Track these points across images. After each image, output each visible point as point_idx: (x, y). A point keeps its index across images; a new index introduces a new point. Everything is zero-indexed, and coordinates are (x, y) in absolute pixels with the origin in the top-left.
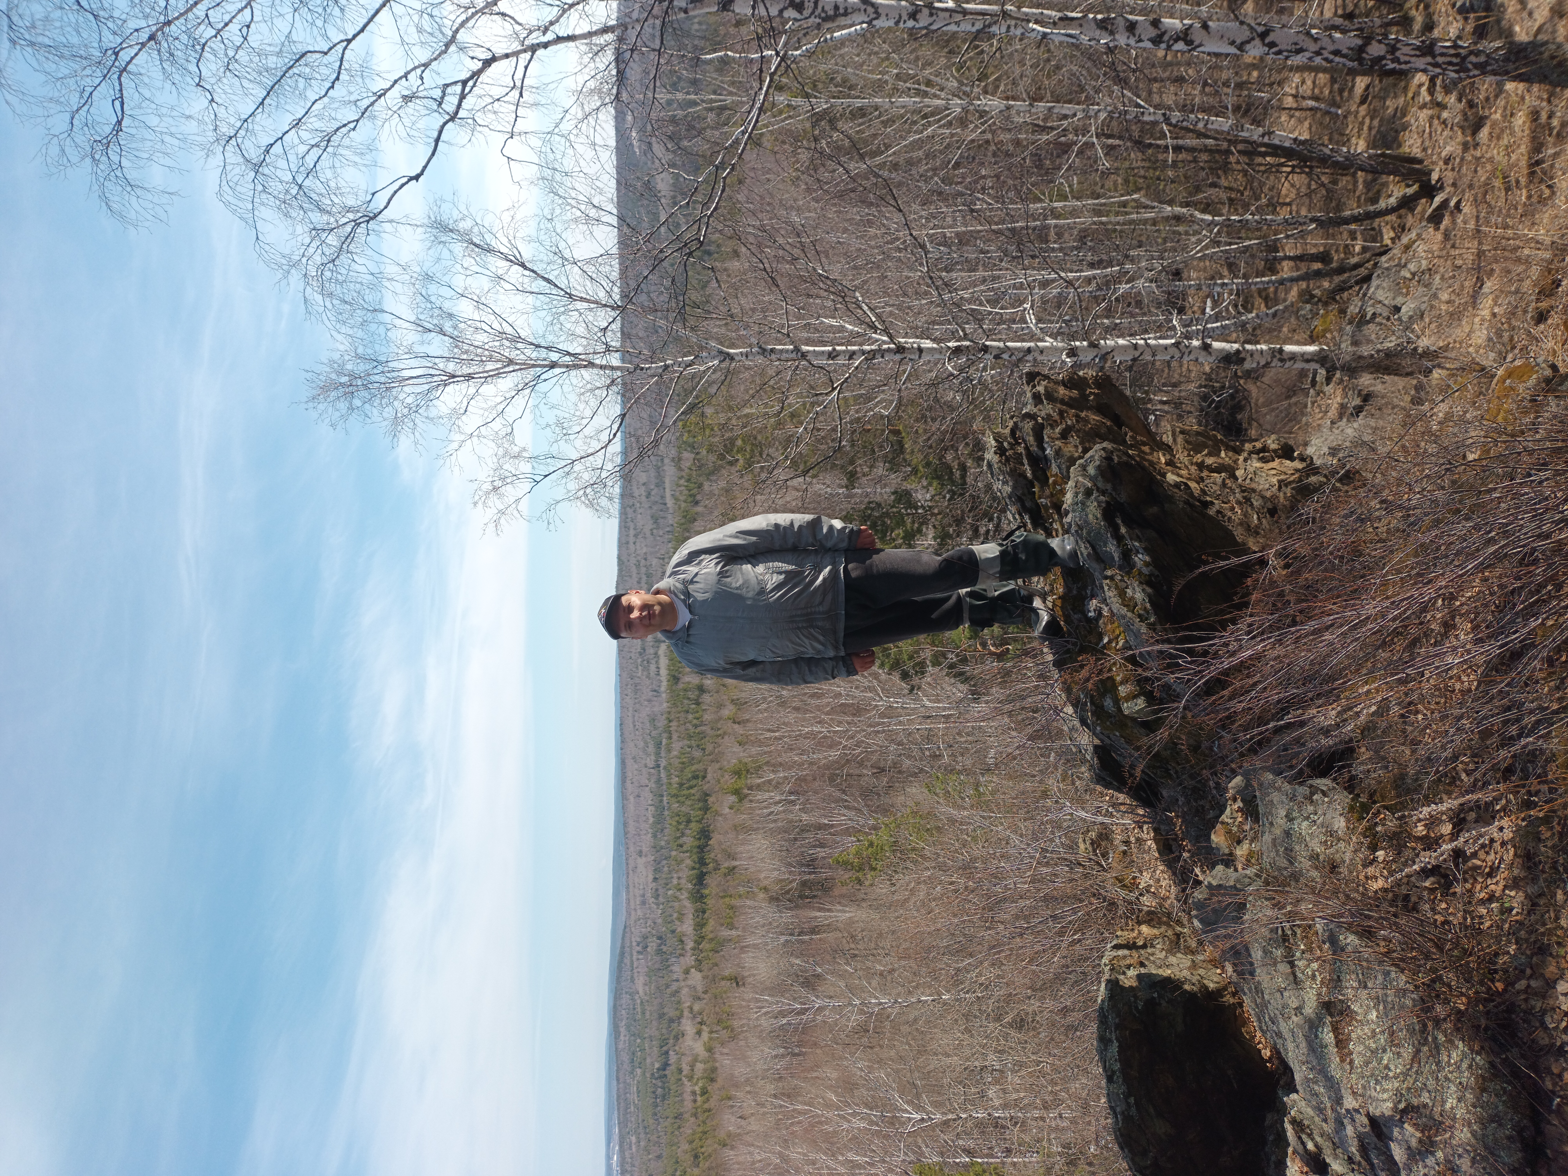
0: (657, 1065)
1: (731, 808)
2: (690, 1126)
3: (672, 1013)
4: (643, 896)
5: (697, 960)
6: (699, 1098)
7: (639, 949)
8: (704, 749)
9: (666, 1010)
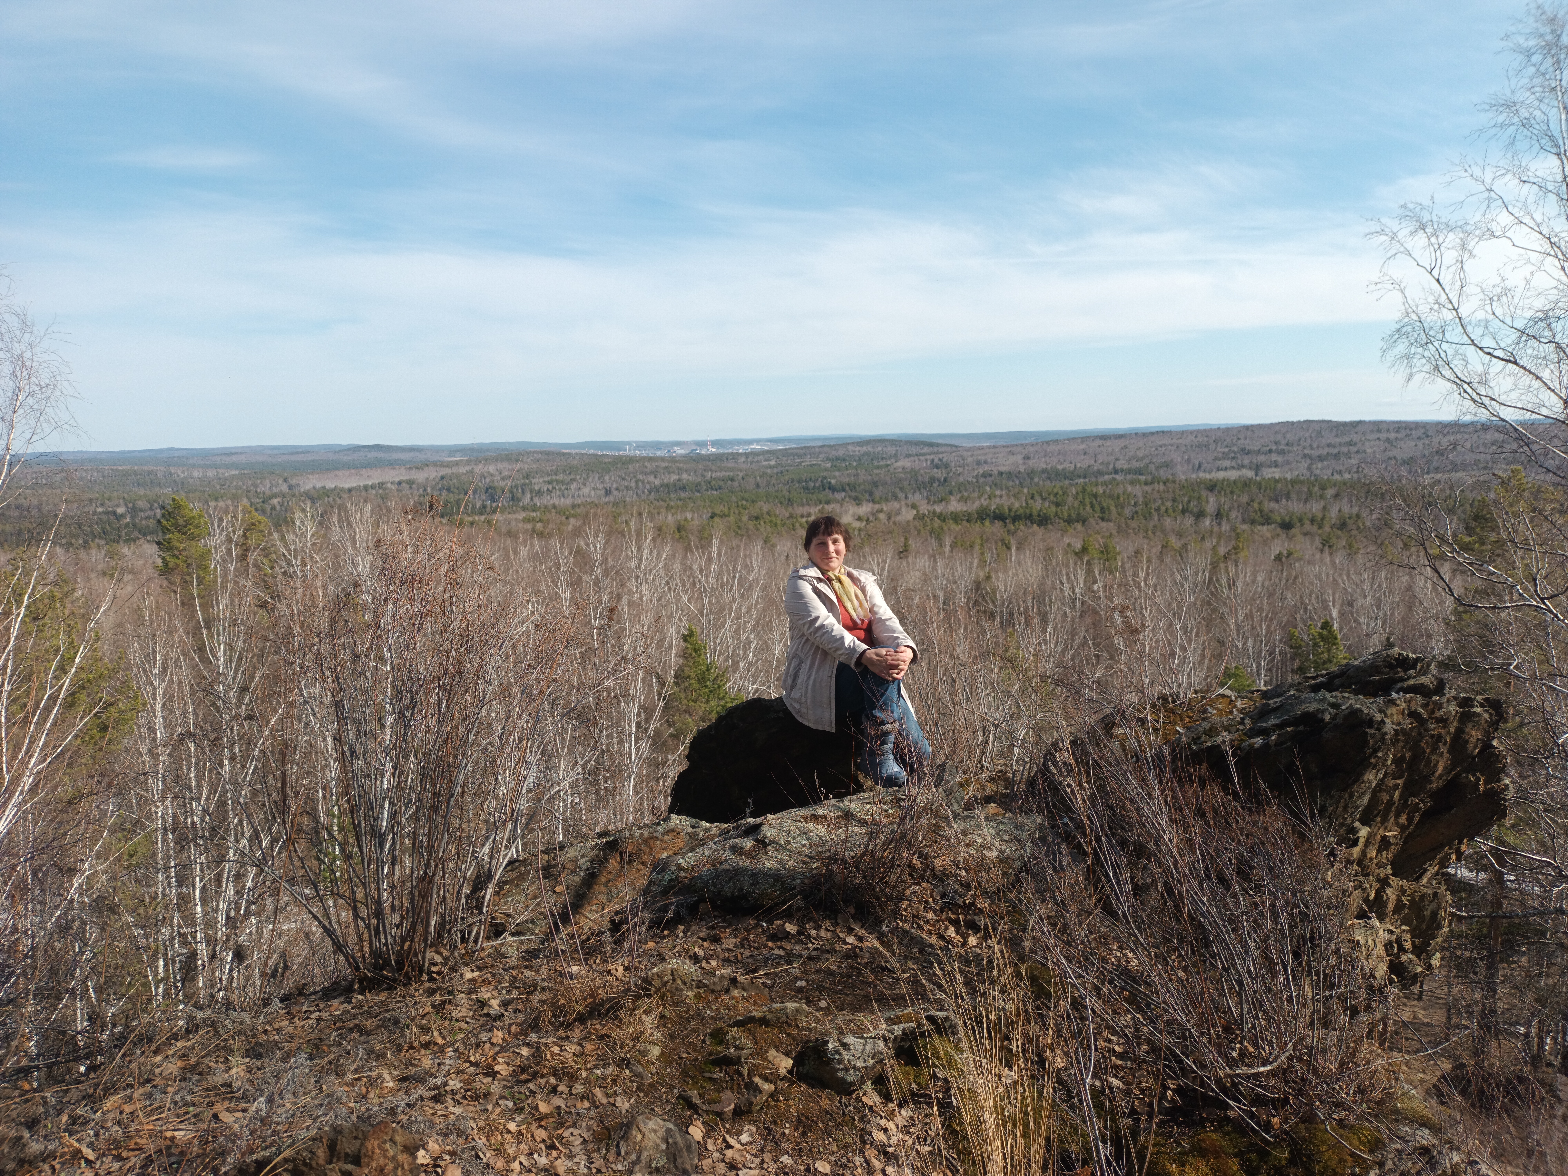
1: (1069, 545)
5: (924, 515)
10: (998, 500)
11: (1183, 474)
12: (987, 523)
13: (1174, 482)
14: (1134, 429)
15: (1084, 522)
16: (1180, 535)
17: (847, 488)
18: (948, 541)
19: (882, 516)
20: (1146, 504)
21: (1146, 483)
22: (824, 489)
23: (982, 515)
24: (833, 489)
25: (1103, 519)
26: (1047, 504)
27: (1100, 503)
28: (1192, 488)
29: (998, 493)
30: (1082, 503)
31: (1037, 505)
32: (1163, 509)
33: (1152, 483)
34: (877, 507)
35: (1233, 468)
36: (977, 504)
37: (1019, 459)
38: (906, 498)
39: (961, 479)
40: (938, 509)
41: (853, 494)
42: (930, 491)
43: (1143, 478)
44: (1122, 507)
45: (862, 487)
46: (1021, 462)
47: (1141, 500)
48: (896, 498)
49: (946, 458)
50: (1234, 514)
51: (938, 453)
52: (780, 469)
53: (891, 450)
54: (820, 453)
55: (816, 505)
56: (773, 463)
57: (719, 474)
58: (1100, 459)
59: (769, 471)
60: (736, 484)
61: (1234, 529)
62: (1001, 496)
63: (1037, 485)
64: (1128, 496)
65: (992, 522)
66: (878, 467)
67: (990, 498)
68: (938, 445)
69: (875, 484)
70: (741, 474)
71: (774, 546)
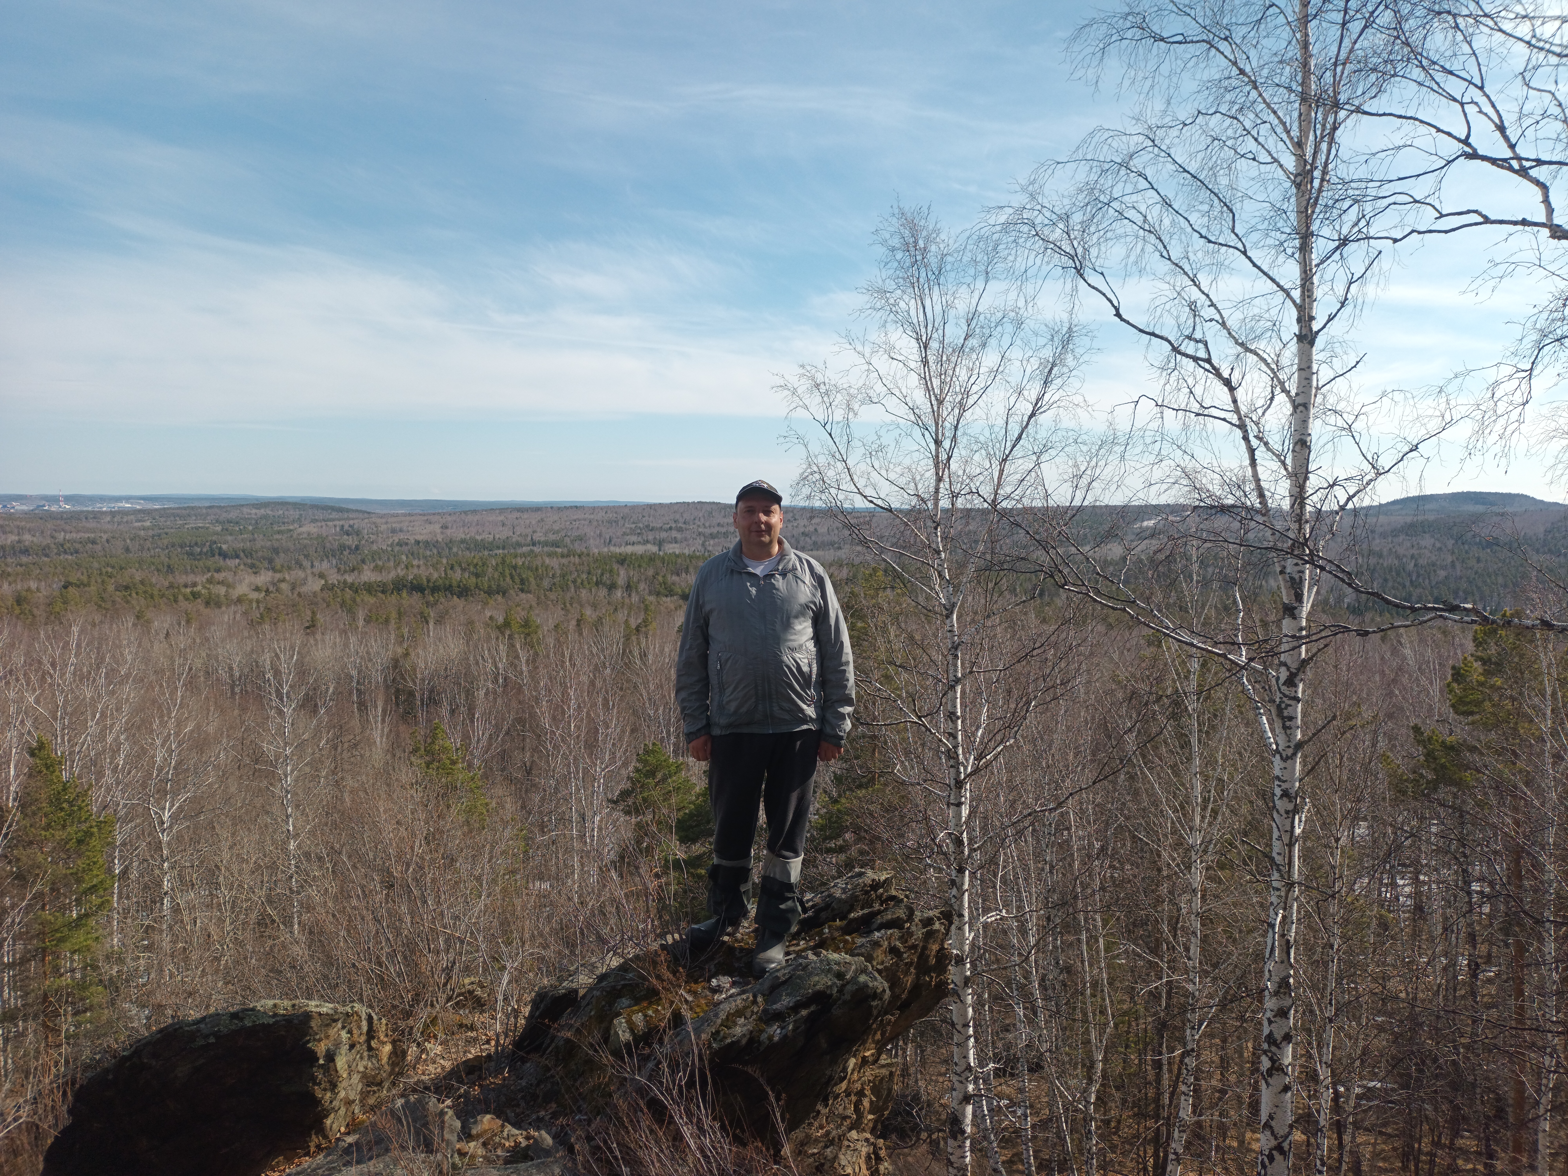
0: (224, 547)
1: (491, 618)
2: (160, 581)
3: (278, 562)
4: (401, 530)
5: (333, 585)
6: (188, 590)
7: (346, 527)
8: (551, 589)
9: (282, 555)
10: (415, 571)
11: (596, 548)
12: (404, 594)
13: (588, 555)
14: (550, 502)
15: (504, 594)
16: (594, 606)
17: (242, 555)
18: (361, 615)
19: (284, 586)
20: (563, 576)
21: (563, 556)
22: (214, 556)
23: (399, 586)
24: (224, 555)
25: (522, 590)
26: (466, 575)
27: (519, 575)
28: (603, 561)
29: (415, 562)
30: (502, 574)
31: (457, 575)
32: (579, 581)
33: (568, 556)
34: (278, 576)
35: (639, 543)
36: (393, 575)
37: (437, 528)
38: (312, 566)
39: (375, 547)
40: (349, 579)
41: (249, 561)
42: (340, 559)
43: (559, 550)
44: (541, 579)
45: (260, 554)
46: (439, 531)
47: (558, 572)
48: (301, 566)
49: (357, 524)
50: (642, 586)
51: (348, 519)
52: (157, 531)
53: (294, 514)
54: (208, 514)
55: (204, 573)
56: (148, 524)
57: (74, 535)
58: (518, 530)
59: (142, 533)
60: (98, 547)
61: (643, 600)
62: (419, 566)
63: (456, 555)
64: (547, 567)
65: (410, 594)
66: (279, 532)
67: (407, 567)
68: (348, 511)
69: (276, 551)
70: (105, 537)
71: (149, 622)
